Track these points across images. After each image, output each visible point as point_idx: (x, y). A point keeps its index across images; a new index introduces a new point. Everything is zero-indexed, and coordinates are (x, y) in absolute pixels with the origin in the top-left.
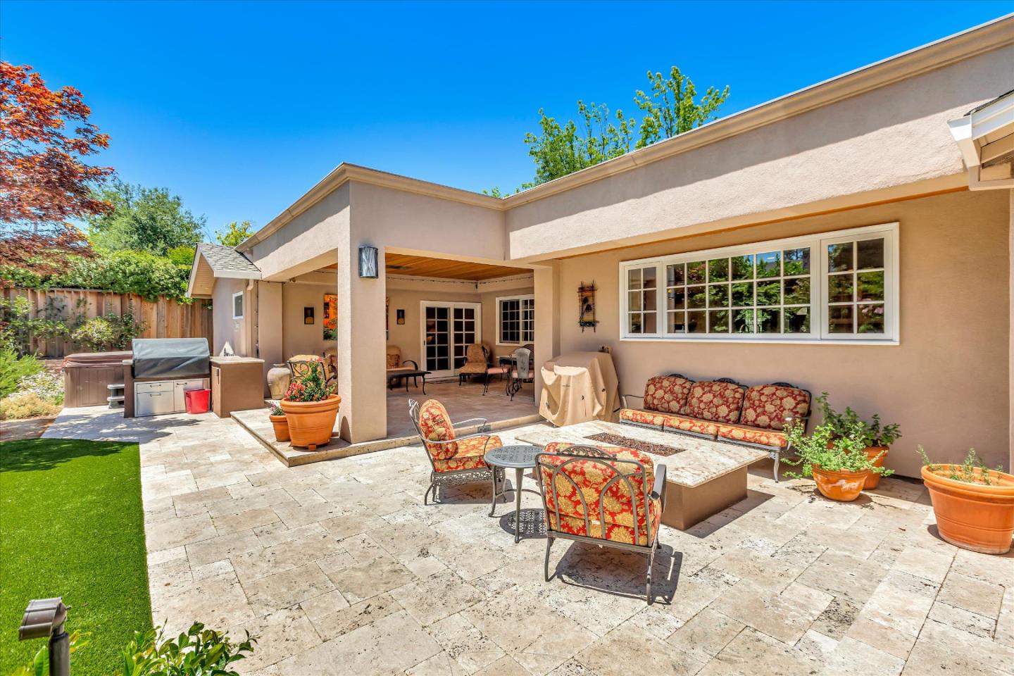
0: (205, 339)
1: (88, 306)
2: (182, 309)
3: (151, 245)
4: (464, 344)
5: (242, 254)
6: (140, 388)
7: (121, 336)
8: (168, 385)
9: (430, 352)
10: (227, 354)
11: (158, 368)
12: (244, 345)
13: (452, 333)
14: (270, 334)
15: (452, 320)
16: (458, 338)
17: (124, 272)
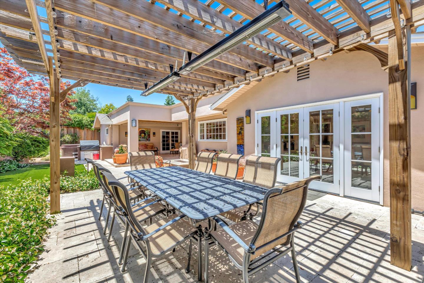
0: (98, 141)
1: (64, 131)
2: (91, 131)
3: (80, 109)
4: (175, 143)
5: (108, 117)
6: (82, 153)
7: (74, 140)
8: (89, 152)
9: (164, 145)
10: (104, 145)
11: (87, 148)
12: (108, 142)
13: (171, 139)
14: (115, 139)
15: (170, 135)
16: (173, 141)
17: (75, 121)
